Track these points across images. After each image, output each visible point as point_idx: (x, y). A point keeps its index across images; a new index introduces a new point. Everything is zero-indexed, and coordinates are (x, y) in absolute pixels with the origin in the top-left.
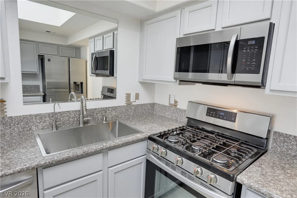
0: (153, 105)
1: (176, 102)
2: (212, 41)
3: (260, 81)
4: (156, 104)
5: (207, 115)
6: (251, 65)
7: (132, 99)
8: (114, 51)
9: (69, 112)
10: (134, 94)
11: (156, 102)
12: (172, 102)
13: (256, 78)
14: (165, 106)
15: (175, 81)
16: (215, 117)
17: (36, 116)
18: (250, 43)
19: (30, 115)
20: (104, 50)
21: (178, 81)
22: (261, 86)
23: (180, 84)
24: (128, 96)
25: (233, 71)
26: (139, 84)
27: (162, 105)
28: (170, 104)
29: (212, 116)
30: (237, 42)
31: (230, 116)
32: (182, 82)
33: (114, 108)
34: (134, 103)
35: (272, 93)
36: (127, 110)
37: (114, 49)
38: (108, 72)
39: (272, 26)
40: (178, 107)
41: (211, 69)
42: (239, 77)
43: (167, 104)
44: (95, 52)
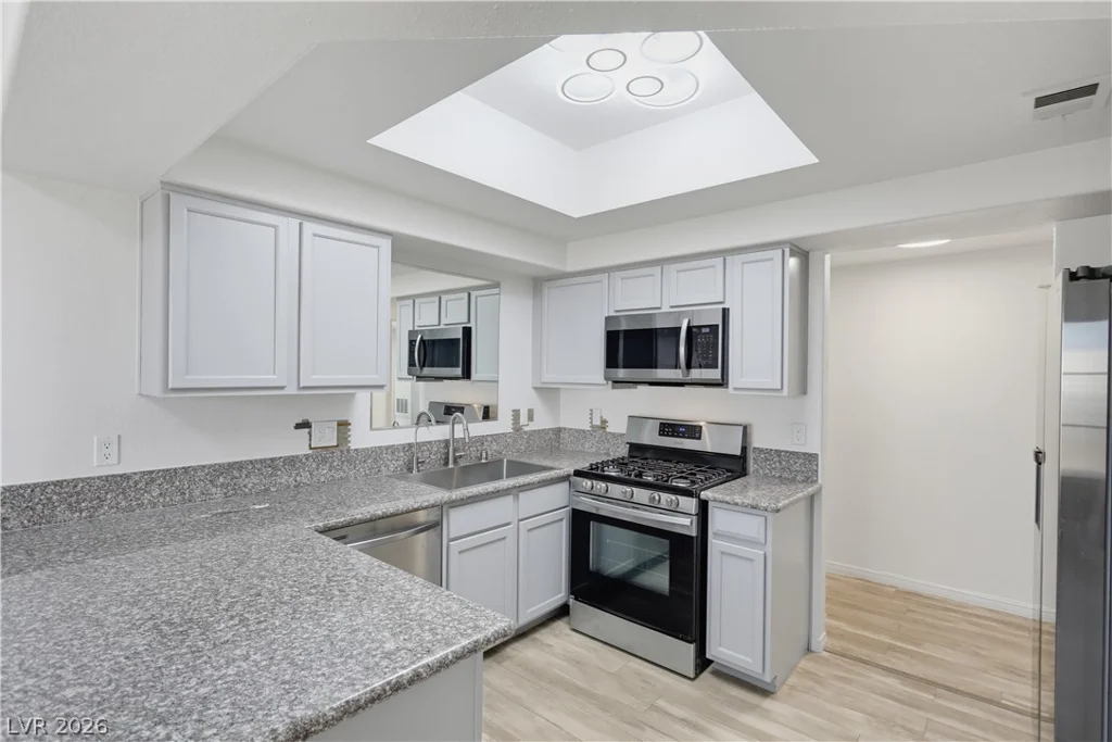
0: (558, 431)
1: (604, 422)
2: (659, 324)
3: (719, 377)
4: (565, 429)
5: (660, 435)
6: (707, 358)
7: (523, 419)
8: (470, 328)
9: (430, 442)
10: (526, 412)
11: (562, 425)
12: (597, 422)
13: (715, 374)
14: (584, 431)
15: (605, 382)
16: (673, 436)
17: (387, 448)
18: (704, 330)
19: (380, 447)
20: (442, 326)
21: (610, 382)
22: (722, 383)
23: (613, 388)
24: (516, 414)
25: (689, 366)
26: (533, 391)
27: (576, 430)
28: (592, 426)
29: (668, 435)
30: (689, 329)
31: (693, 431)
32: (617, 383)
33: (495, 438)
34: (526, 429)
35: (737, 392)
36: (515, 441)
37: (472, 325)
38: (458, 371)
39: (725, 312)
40: (608, 430)
41: (659, 363)
42: (696, 374)
43: (587, 427)
44: (416, 328)
